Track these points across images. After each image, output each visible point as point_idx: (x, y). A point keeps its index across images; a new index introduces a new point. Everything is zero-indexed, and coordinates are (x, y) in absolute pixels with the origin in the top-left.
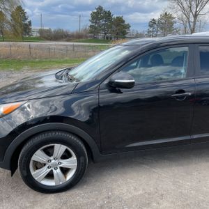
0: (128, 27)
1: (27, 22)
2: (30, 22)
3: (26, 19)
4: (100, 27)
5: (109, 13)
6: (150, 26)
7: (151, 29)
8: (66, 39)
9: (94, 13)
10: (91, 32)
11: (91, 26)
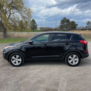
0: (77, 25)
1: (36, 25)
2: (37, 25)
4: (64, 25)
5: (69, 20)
6: (87, 24)
7: (88, 26)
8: (50, 31)
9: (62, 20)
10: (61, 28)
11: (61, 25)
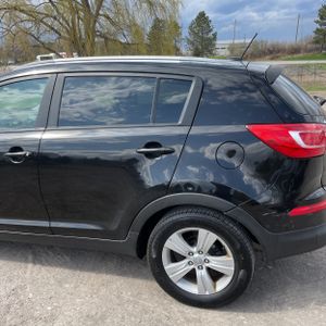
1: (210, 35)
2: (215, 35)
3: (211, 31)
8: (271, 56)
